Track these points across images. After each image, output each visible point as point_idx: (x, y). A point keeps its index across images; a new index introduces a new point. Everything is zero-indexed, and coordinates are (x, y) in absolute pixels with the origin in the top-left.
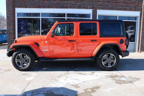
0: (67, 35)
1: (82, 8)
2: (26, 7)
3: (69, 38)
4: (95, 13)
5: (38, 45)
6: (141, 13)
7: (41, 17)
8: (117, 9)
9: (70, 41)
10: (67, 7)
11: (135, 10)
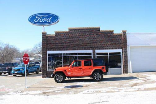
0: (78, 66)
1: (87, 50)
2: (54, 50)
3: (79, 67)
4: (94, 52)
5: (66, 71)
6: (123, 50)
7: (62, 56)
8: (108, 49)
9: (80, 69)
10: (77, 50)
11: (119, 49)
